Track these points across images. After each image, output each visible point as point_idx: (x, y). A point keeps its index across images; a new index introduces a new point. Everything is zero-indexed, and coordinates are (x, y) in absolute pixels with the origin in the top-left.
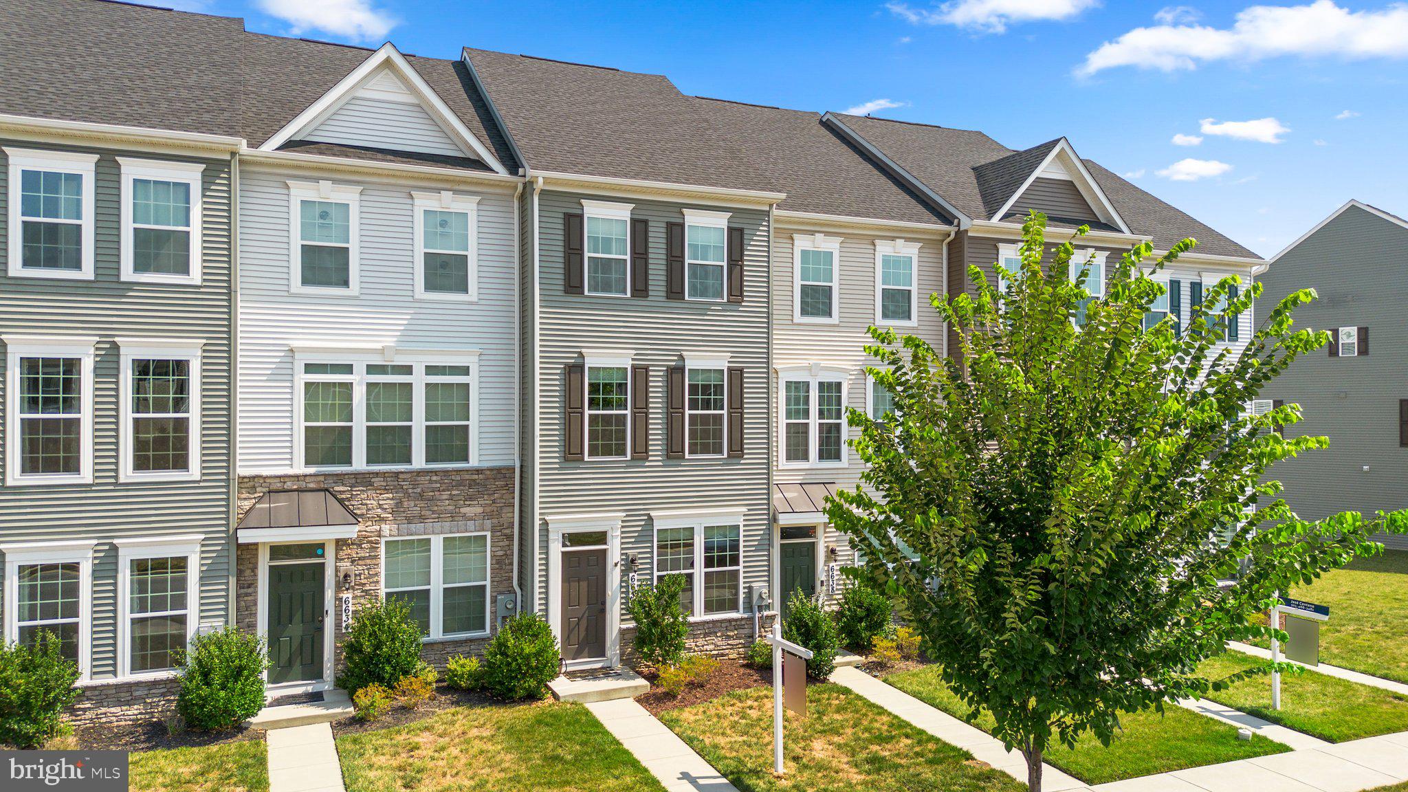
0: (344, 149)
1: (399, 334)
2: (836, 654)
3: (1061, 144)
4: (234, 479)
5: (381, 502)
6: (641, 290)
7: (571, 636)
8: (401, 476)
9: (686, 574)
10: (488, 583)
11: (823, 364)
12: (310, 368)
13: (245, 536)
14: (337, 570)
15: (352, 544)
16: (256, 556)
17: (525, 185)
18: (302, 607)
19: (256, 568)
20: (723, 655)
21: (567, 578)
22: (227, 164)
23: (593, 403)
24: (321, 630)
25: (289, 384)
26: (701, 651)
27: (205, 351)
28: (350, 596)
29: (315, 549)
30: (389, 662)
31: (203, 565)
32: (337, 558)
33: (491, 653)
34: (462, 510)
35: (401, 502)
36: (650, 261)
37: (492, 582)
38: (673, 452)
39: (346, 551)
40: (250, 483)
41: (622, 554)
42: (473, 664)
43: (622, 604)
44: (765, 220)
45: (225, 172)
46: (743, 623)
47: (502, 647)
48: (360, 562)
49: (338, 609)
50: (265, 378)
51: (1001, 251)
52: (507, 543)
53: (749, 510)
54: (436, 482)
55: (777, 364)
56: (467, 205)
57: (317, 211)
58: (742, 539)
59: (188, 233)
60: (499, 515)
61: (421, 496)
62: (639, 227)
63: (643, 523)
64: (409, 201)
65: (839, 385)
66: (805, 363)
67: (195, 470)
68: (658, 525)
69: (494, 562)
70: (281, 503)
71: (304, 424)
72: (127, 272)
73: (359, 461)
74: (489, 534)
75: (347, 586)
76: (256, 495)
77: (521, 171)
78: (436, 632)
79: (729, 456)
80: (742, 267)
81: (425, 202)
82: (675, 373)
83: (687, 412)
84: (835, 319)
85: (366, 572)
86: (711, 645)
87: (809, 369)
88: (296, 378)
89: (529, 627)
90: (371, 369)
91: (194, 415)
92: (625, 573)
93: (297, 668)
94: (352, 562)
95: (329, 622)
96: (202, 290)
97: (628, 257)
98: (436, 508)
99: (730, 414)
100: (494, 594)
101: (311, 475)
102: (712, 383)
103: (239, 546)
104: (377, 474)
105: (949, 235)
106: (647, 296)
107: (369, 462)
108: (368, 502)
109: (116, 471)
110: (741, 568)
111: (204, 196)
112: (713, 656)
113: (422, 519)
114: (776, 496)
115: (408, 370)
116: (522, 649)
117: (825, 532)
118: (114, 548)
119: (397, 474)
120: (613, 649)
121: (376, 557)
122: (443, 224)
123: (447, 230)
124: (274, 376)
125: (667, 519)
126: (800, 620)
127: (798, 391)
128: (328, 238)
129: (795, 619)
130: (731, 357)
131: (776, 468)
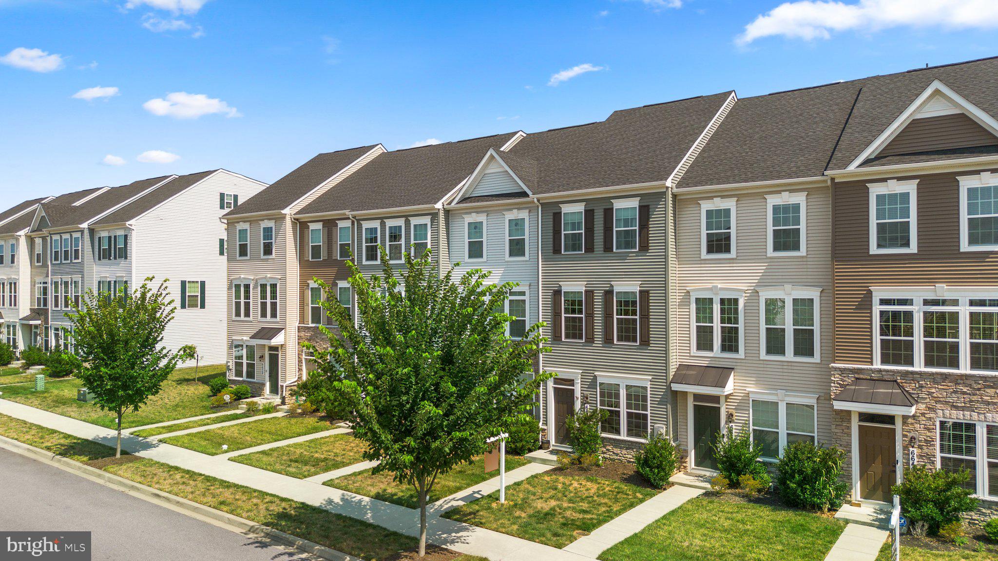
1: (500, 277)
3: (935, 85)
6: (590, 248)
9: (616, 411)
11: (723, 286)
21: (557, 401)
23: (566, 311)
26: (624, 457)
36: (594, 232)
38: (608, 340)
41: (581, 393)
44: (663, 198)
45: (437, 217)
51: (871, 190)
53: (653, 378)
55: (688, 287)
56: (524, 214)
57: (473, 226)
58: (649, 395)
59: (427, 242)
62: (589, 214)
63: (591, 378)
64: (503, 217)
65: (736, 301)
66: (710, 286)
68: (599, 380)
79: (640, 344)
80: (648, 229)
81: (508, 216)
82: (609, 293)
83: (616, 317)
84: (733, 253)
87: (711, 290)
92: (583, 404)
97: (583, 232)
99: (640, 318)
102: (630, 300)
106: (593, 251)
110: (648, 413)
111: (431, 227)
114: (678, 372)
117: (726, 402)
122: (516, 225)
125: (605, 377)
127: (704, 305)
128: (476, 237)
130: (641, 284)
131: (688, 355)
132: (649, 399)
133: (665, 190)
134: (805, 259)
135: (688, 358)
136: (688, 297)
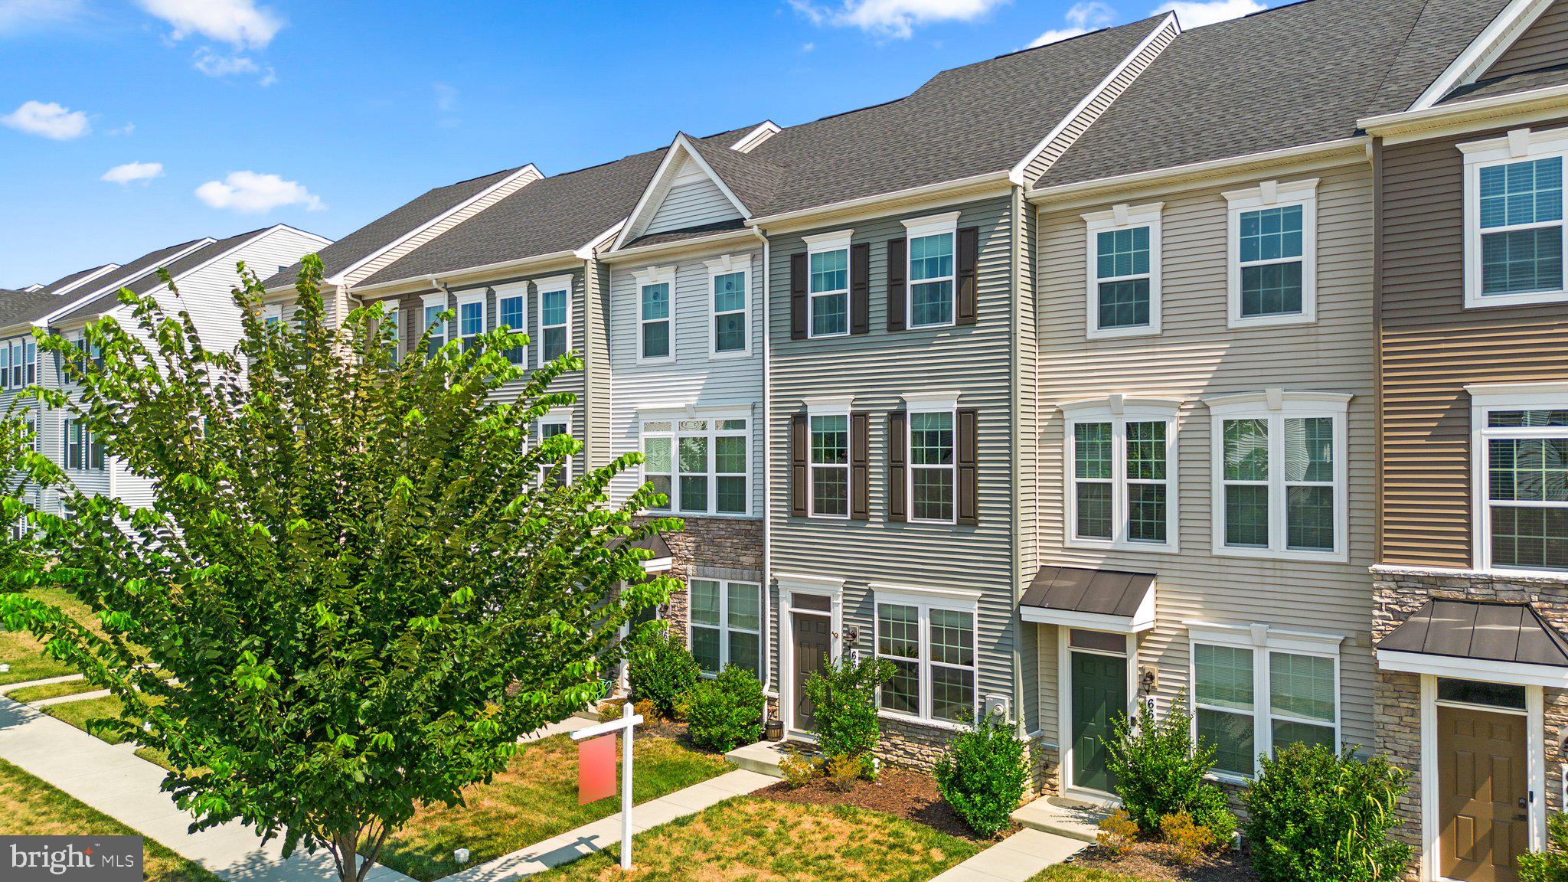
0: (663, 235)
1: (699, 393)
5: (687, 545)
6: (862, 326)
7: (804, 703)
9: (911, 663)
10: (760, 633)
11: (1133, 396)
12: (649, 427)
21: (798, 642)
23: (816, 456)
25: (636, 440)
27: (573, 416)
34: (740, 559)
35: (700, 546)
36: (871, 290)
38: (895, 515)
41: (844, 625)
44: (1006, 210)
48: (675, 595)
50: (624, 435)
53: (986, 596)
54: (722, 529)
55: (1059, 400)
56: (742, 264)
57: (651, 293)
58: (976, 632)
59: (566, 328)
61: (712, 542)
62: (860, 252)
63: (862, 593)
64: (703, 271)
65: (1160, 427)
66: (1105, 396)
68: (878, 599)
71: (644, 474)
73: (674, 508)
74: (759, 585)
75: (667, 615)
79: (959, 523)
80: (975, 277)
81: (713, 269)
82: (897, 417)
83: (910, 466)
84: (1153, 326)
85: (679, 605)
87: (1109, 404)
88: (641, 435)
90: (682, 426)
91: (569, 466)
92: (847, 648)
97: (848, 291)
98: (722, 555)
99: (960, 468)
102: (939, 430)
104: (686, 519)
106: (868, 331)
107: (681, 508)
108: (681, 543)
110: (976, 669)
111: (573, 298)
113: (713, 563)
115: (704, 425)
117: (1139, 647)
119: (697, 520)
122: (728, 287)
123: (730, 291)
124: (627, 434)
125: (889, 592)
127: (1093, 437)
128: (657, 315)
130: (960, 396)
131: (1060, 545)
132: (976, 639)
133: (1008, 192)
134: (1312, 331)
135: (1060, 552)
136: (1059, 422)
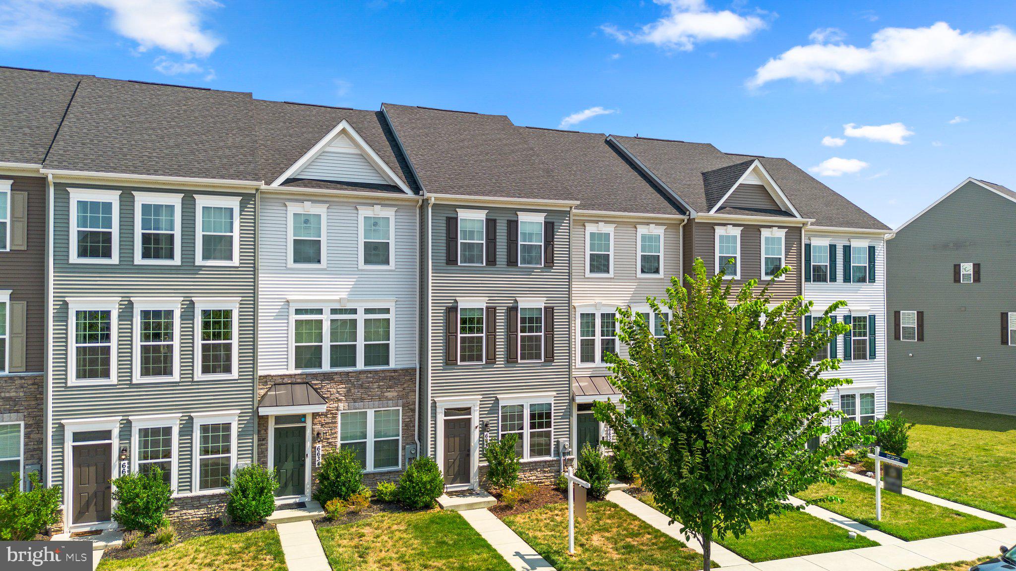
0: (319, 182)
1: (349, 290)
2: (610, 483)
3: (756, 163)
4: (256, 378)
5: (338, 390)
6: (492, 261)
7: (450, 470)
8: (350, 374)
9: (519, 433)
10: (400, 438)
11: (604, 302)
12: (298, 312)
13: (263, 411)
14: (313, 430)
15: (322, 415)
16: (267, 422)
17: (423, 201)
18: (293, 452)
19: (267, 429)
20: (541, 483)
21: (447, 436)
22: (254, 195)
23: (463, 330)
24: (303, 465)
25: (286, 321)
26: (528, 480)
27: (241, 304)
28: (320, 445)
29: (302, 418)
30: (344, 485)
31: (239, 428)
32: (313, 423)
33: (403, 480)
34: (385, 394)
35: (350, 390)
36: (497, 244)
37: (403, 437)
38: (511, 359)
39: (318, 419)
40: (265, 379)
41: (480, 421)
42: (392, 487)
43: (480, 451)
44: (567, 217)
45: (253, 201)
46: (553, 463)
47: (410, 477)
48: (326, 426)
49: (314, 453)
50: (273, 318)
51: (716, 230)
52: (411, 414)
53: (557, 394)
54: (370, 377)
55: (575, 303)
56: (389, 213)
57: (303, 219)
58: (553, 411)
59: (232, 236)
60: (407, 397)
61: (361, 386)
62: (491, 224)
63: (493, 402)
64: (356, 212)
65: (613, 315)
66: (592, 302)
67: (235, 374)
68: (502, 403)
69: (404, 425)
70: (282, 391)
71: (294, 344)
72: (199, 261)
73: (326, 367)
74: (401, 408)
75: (319, 440)
76: (268, 386)
77: (421, 192)
78: (370, 467)
79: (545, 361)
80: (553, 245)
81: (365, 212)
82: (512, 310)
83: (520, 334)
84: (611, 274)
85: (330, 431)
86: (533, 476)
87: (595, 305)
88: (290, 317)
89: (425, 465)
90: (334, 311)
91: (235, 342)
92: (482, 432)
93: (290, 487)
94: (322, 425)
95: (308, 461)
96: (239, 269)
97: (484, 242)
98: (370, 393)
99: (545, 335)
100: (404, 445)
101: (298, 375)
102: (535, 316)
103: (259, 416)
104: (336, 373)
105: (684, 221)
106: (496, 265)
107: (332, 366)
108: (331, 390)
109: (193, 374)
110: (552, 429)
111: (241, 215)
112: (534, 483)
113: (362, 399)
114: (575, 385)
115: (354, 311)
116: (422, 478)
118: (191, 418)
119: (348, 373)
120: (474, 479)
121: (336, 423)
122: (375, 224)
123: (377, 228)
124: (278, 317)
125: (507, 400)
126: (588, 462)
127: (588, 319)
128: (309, 235)
129: (585, 461)
130: (546, 301)
131: (575, 367)
132: (553, 415)
133: (569, 209)
134: (662, 281)
135: (574, 370)
